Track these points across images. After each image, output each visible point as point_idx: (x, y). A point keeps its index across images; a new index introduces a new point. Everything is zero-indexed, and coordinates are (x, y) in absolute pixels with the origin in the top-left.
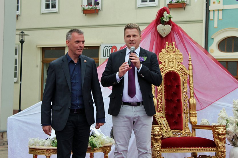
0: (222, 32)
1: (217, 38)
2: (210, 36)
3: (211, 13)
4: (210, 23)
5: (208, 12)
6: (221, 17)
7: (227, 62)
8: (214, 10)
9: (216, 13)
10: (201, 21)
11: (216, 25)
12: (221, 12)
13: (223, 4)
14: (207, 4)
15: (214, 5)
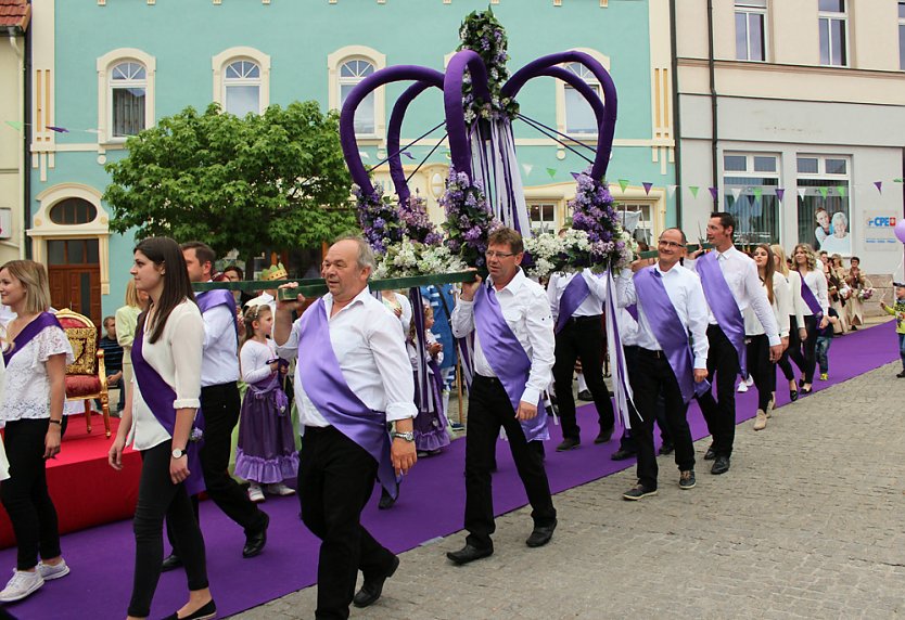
0: (57, 190)
1: (47, 200)
2: (35, 196)
3: (35, 158)
4: (33, 173)
5: (28, 155)
6: (52, 165)
7: (66, 241)
8: (47, 152)
9: (43, 156)
10: (16, 171)
11: (43, 178)
12: (51, 156)
13: (56, 143)
14: (25, 141)
15: (39, 143)
